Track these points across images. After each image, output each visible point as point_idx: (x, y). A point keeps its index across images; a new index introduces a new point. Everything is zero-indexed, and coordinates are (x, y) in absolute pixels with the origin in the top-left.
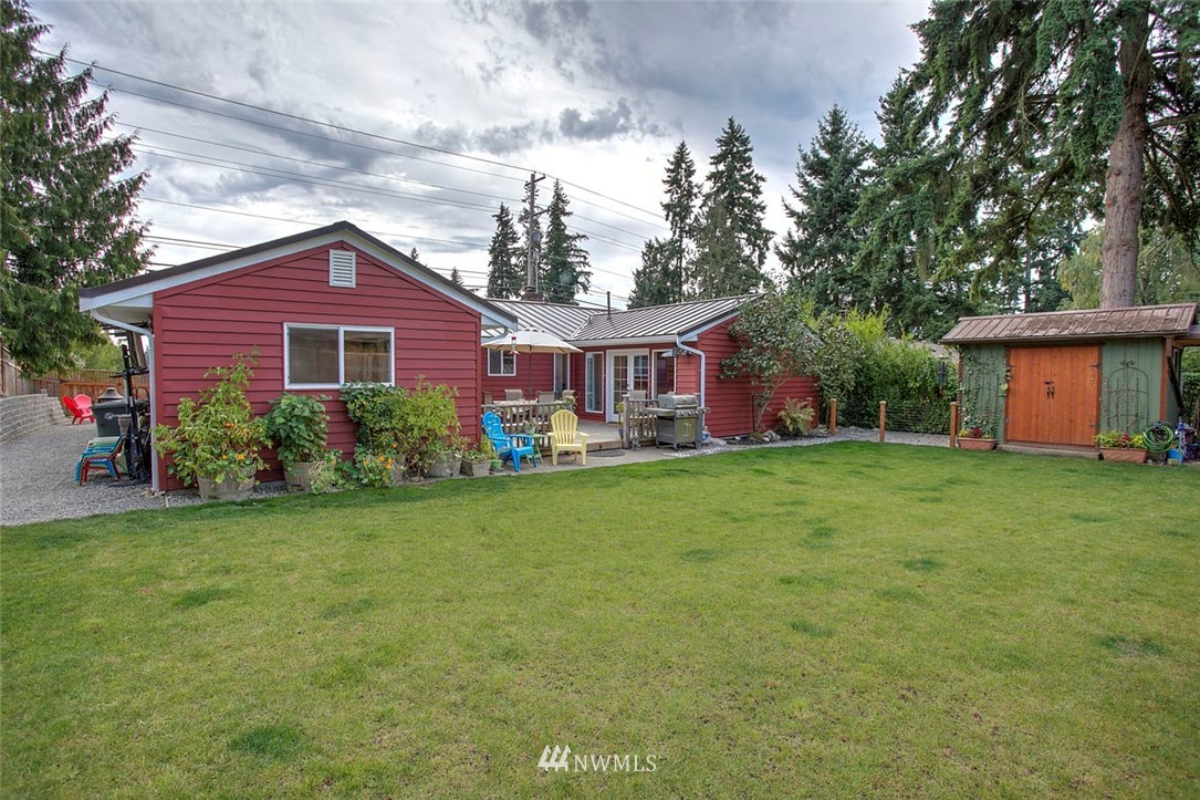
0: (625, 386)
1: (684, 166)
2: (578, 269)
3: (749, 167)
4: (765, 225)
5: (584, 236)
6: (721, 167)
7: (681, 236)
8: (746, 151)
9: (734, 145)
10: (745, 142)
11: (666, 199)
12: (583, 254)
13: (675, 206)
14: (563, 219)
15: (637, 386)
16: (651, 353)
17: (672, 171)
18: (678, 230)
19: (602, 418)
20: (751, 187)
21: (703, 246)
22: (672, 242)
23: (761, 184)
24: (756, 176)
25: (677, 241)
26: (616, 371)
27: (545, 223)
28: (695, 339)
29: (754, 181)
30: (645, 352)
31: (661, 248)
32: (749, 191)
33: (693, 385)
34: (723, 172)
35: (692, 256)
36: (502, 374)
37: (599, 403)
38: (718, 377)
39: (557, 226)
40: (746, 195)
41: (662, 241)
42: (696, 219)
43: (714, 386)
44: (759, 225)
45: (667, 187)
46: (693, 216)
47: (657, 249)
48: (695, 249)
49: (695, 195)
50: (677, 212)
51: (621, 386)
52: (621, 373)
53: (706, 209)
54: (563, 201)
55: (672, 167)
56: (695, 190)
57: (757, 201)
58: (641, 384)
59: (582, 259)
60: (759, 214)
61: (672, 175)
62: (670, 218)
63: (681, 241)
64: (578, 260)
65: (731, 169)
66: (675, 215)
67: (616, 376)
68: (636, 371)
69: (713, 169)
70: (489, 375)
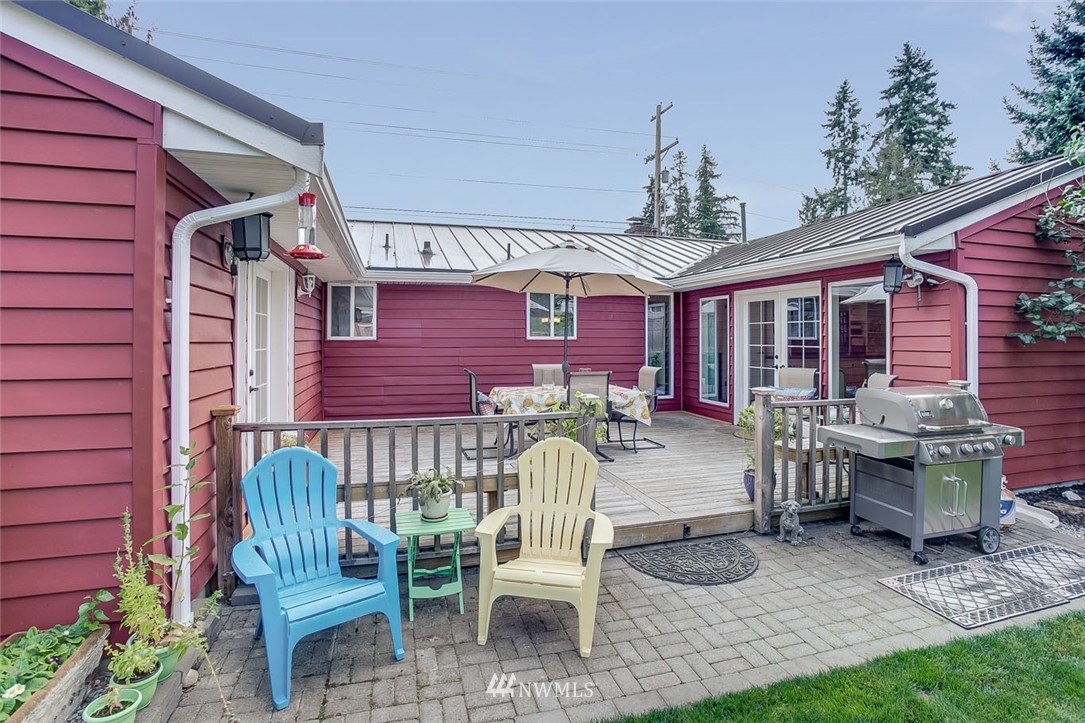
0: (769, 357)
1: (847, 105)
2: (728, 232)
3: (932, 95)
4: (955, 161)
5: (734, 197)
6: (896, 100)
7: (845, 184)
8: (927, 77)
9: (911, 73)
10: (925, 67)
11: (827, 145)
12: (733, 215)
13: (837, 151)
14: (712, 182)
15: (795, 356)
16: (824, 290)
17: (833, 114)
18: (841, 178)
19: (726, 415)
20: (936, 118)
21: (875, 193)
22: (835, 192)
23: (948, 112)
24: (942, 104)
25: (840, 190)
26: (753, 330)
27: (693, 187)
28: (949, 244)
29: (940, 109)
30: (812, 289)
31: (821, 200)
32: (933, 124)
33: (946, 360)
34: (897, 106)
35: (860, 203)
36: (552, 337)
37: (724, 388)
38: (1011, 341)
39: (706, 189)
40: (929, 128)
41: (822, 192)
42: (865, 162)
43: (999, 361)
44: (946, 162)
45: (828, 131)
46: (860, 160)
47: (816, 201)
48: (863, 196)
49: (862, 137)
50: (841, 157)
51: (763, 356)
52: (762, 334)
53: (877, 150)
54: (711, 164)
55: (833, 109)
56: (860, 132)
57: (943, 134)
58: (804, 354)
59: (733, 221)
60: (947, 148)
61: (833, 118)
62: (832, 166)
63: (845, 189)
64: (729, 221)
65: (908, 102)
66: (838, 160)
67: (753, 339)
68: (792, 328)
69: (885, 104)
70: (529, 337)
